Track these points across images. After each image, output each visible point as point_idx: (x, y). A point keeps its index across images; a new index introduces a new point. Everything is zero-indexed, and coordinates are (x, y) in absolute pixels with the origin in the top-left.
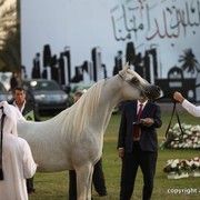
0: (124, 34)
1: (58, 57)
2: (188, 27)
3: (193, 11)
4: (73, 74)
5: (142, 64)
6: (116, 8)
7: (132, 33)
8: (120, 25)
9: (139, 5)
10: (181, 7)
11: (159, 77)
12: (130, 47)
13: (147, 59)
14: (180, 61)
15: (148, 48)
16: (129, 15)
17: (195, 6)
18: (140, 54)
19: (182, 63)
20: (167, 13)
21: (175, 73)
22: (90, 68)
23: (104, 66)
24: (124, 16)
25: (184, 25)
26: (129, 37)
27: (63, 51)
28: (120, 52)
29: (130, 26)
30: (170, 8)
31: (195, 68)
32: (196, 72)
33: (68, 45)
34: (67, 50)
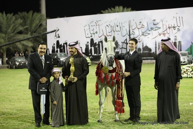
0: (90, 35)
1: (62, 45)
2: (116, 32)
3: (117, 26)
5: (97, 47)
6: (86, 25)
7: (93, 35)
8: (88, 32)
9: (96, 24)
10: (112, 24)
12: (92, 40)
13: (99, 45)
15: (100, 41)
16: (91, 28)
17: (118, 24)
18: (96, 43)
20: (107, 27)
24: (89, 28)
25: (114, 32)
26: (91, 36)
27: (64, 42)
28: (88, 42)
29: (92, 32)
30: (108, 25)
31: (119, 48)
32: (119, 49)
33: (66, 40)
34: (66, 42)
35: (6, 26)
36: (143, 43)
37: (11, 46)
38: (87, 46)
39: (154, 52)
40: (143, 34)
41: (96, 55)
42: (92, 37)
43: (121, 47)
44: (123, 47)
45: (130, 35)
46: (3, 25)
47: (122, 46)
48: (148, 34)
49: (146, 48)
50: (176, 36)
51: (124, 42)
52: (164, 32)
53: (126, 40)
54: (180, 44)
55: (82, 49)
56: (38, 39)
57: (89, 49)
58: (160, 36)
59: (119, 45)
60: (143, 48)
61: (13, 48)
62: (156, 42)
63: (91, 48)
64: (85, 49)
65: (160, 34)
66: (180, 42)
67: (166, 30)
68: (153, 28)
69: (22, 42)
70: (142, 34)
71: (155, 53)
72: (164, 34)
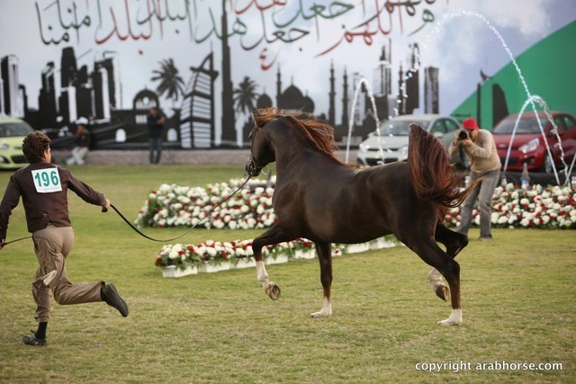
5: (88, 86)
11: (118, 107)
12: (68, 55)
13: (96, 77)
14: (154, 79)
15: (100, 58)
18: (85, 68)
19: (158, 83)
21: (146, 100)
23: (22, 87)
25: (161, 19)
26: (66, 38)
28: (51, 65)
31: (179, 92)
32: (181, 98)
36: (279, 75)
38: (47, 81)
39: (323, 116)
40: (279, 35)
41: (83, 120)
42: (67, 40)
43: (190, 90)
44: (198, 89)
45: (224, 38)
47: (195, 85)
48: (299, 34)
49: (293, 97)
50: (416, 45)
51: (201, 69)
52: (366, 23)
53: (210, 57)
54: (432, 80)
57: (58, 94)
58: (350, 41)
59: (180, 79)
60: (280, 97)
62: (332, 71)
63: (64, 90)
65: (352, 35)
66: (432, 71)
67: (377, 16)
68: (323, 8)
70: (275, 34)
71: (327, 118)
72: (366, 34)
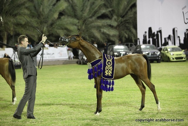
1: (156, 33)
4: (163, 42)
6: (185, 7)
8: (186, 16)
22: (172, 38)
23: (179, 37)
27: (158, 30)
33: (161, 27)
34: (160, 29)
35: (81, 9)
37: (87, 36)
38: (186, 35)
46: (77, 7)
55: (180, 38)
56: (127, 25)
61: (89, 37)
64: (183, 39)
69: (102, 30)
